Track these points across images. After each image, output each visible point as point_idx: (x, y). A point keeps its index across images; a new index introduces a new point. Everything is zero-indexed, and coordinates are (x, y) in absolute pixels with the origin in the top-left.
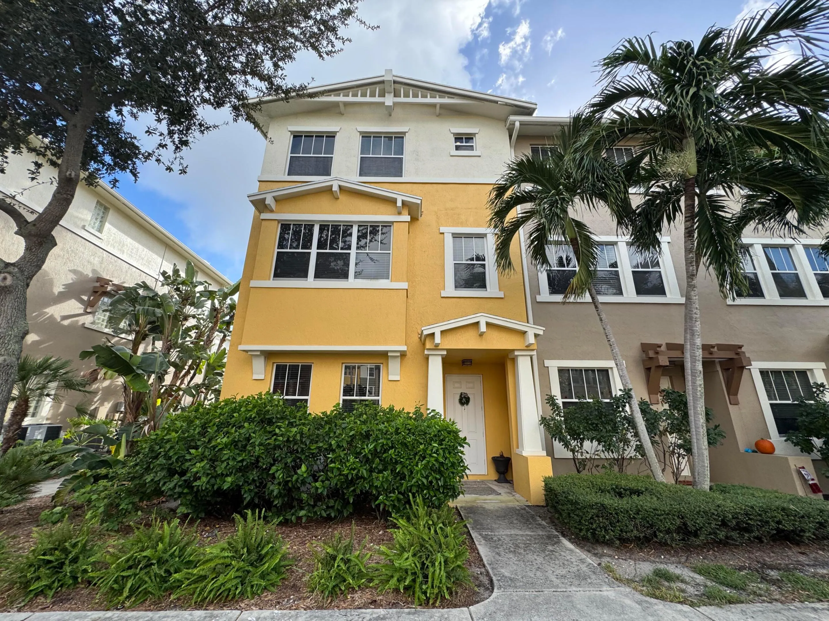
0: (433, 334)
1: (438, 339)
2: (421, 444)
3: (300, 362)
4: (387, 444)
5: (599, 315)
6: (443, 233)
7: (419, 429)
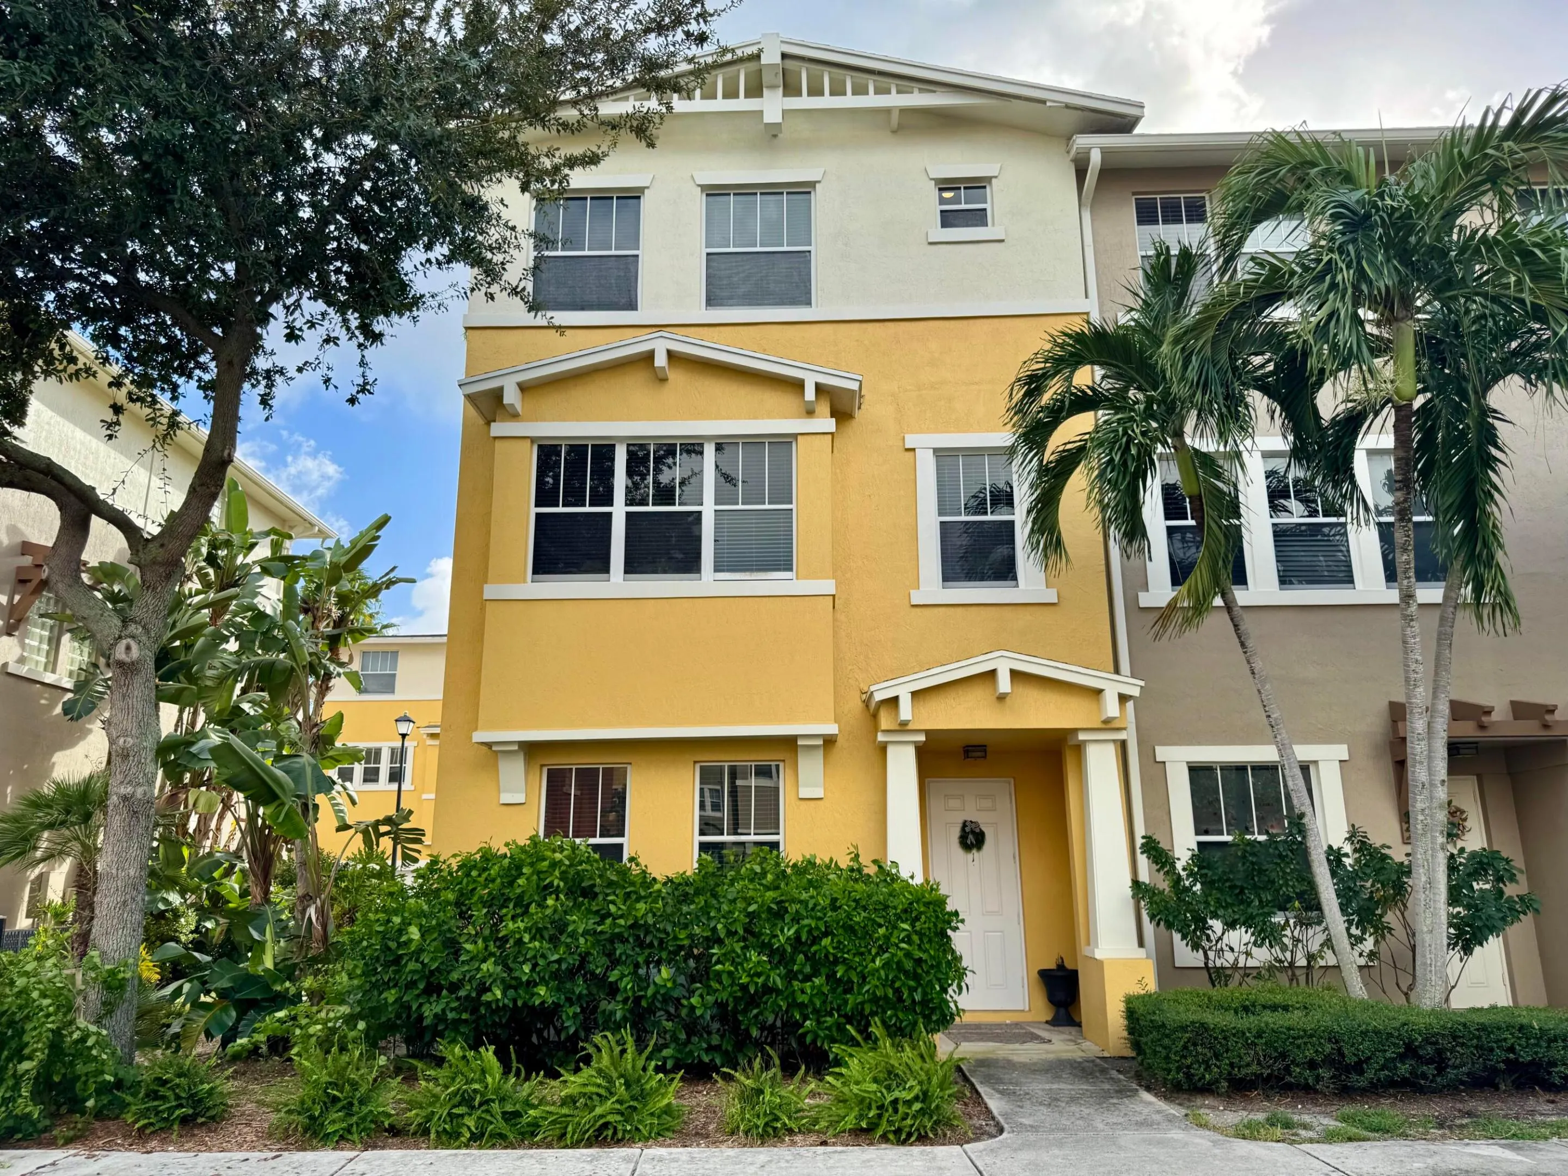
0: (895, 700)
1: (906, 710)
2: (880, 926)
3: (599, 761)
4: (817, 928)
5: (1249, 662)
6: (914, 450)
7: (875, 898)
